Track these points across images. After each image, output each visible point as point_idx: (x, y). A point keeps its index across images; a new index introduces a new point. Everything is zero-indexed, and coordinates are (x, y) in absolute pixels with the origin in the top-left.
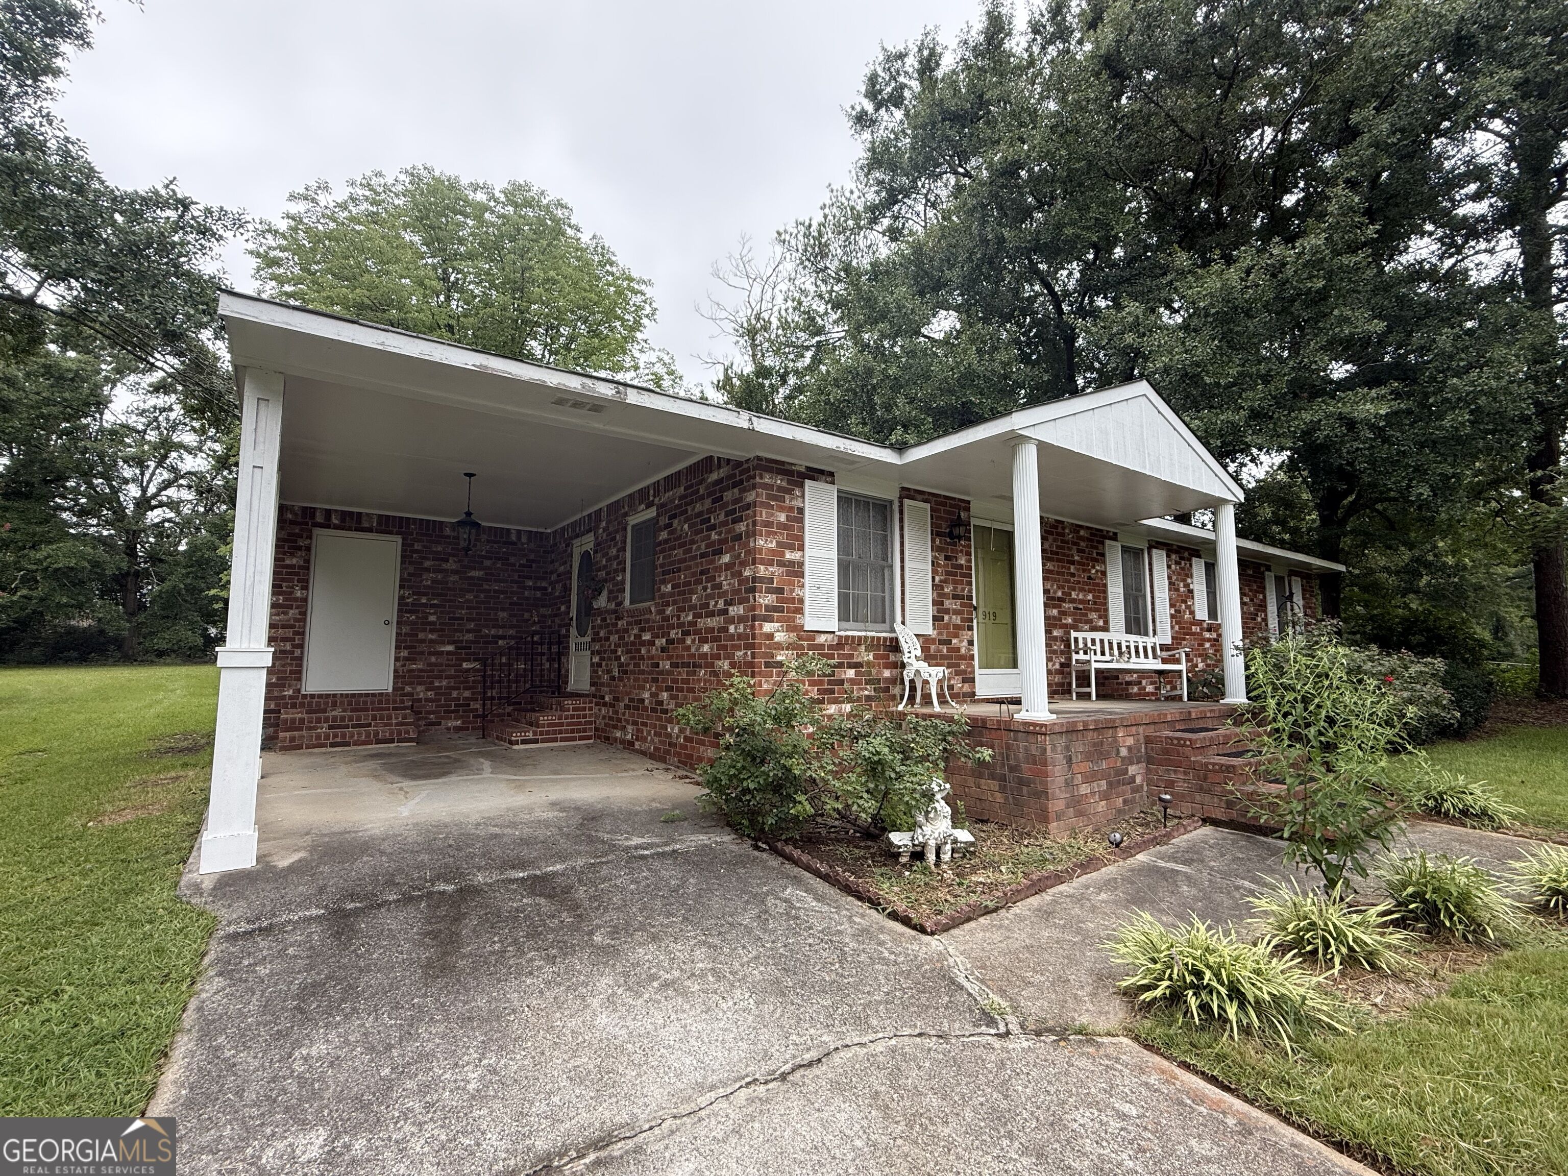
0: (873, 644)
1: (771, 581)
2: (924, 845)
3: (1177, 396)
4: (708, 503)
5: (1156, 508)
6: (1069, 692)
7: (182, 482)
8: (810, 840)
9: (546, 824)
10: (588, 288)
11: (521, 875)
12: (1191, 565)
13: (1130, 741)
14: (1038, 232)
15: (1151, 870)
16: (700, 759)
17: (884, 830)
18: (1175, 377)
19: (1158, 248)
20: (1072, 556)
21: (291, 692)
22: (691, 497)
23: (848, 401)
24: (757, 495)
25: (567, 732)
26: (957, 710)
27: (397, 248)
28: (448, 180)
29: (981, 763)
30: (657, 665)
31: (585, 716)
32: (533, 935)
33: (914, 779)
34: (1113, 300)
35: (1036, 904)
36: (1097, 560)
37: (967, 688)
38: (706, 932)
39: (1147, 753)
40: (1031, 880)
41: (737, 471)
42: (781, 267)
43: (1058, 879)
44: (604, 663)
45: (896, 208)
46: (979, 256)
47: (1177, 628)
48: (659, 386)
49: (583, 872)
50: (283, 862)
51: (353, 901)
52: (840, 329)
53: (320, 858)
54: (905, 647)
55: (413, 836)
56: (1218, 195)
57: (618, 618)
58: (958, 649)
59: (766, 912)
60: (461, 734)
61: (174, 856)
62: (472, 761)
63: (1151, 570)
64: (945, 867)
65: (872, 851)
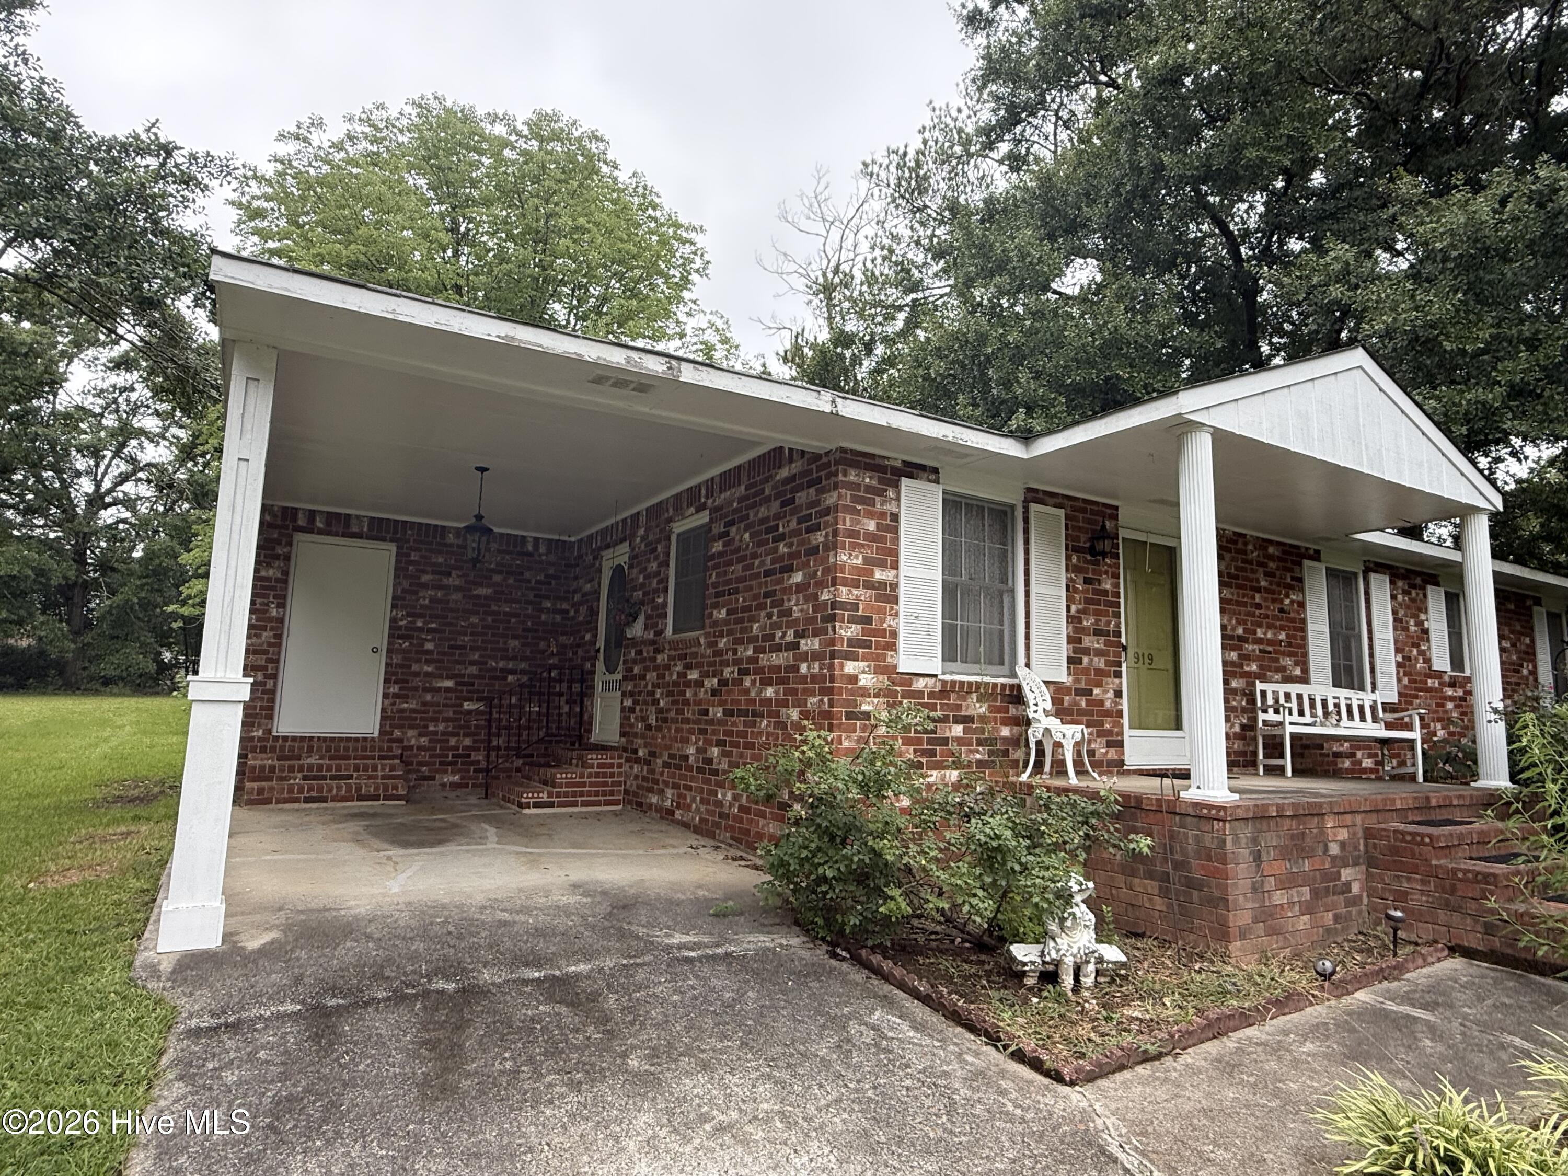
0: (986, 693)
1: (855, 607)
2: (1058, 963)
3: (1404, 367)
4: (775, 506)
5: (1375, 517)
6: (1254, 764)
7: (141, 475)
8: (903, 949)
9: (565, 911)
10: (625, 237)
11: (537, 975)
12: (1425, 596)
13: (1343, 834)
14: (1209, 157)
15: (1376, 1015)
16: (760, 836)
17: (1003, 940)
18: (1401, 342)
19: (1375, 171)
20: (1258, 581)
21: (260, 733)
22: (754, 498)
23: (954, 377)
24: (840, 497)
25: (589, 794)
26: (1102, 783)
27: (400, 194)
28: (462, 111)
29: (1137, 856)
30: (706, 712)
31: (612, 775)
32: (553, 1052)
33: (1047, 874)
34: (1312, 241)
35: (1214, 1052)
36: (1292, 587)
37: (1112, 754)
38: (771, 1062)
39: (1367, 851)
40: (1207, 1019)
41: (814, 466)
42: (866, 206)
43: (1244, 1019)
44: (638, 708)
45: (1018, 129)
46: (1128, 188)
47: (1405, 681)
48: (710, 358)
49: (613, 975)
50: (253, 943)
51: (334, 996)
52: (944, 283)
53: (296, 940)
54: (1030, 697)
55: (404, 918)
56: (1458, 101)
57: (658, 651)
58: (1101, 703)
59: (849, 1041)
60: (459, 792)
61: (127, 929)
62: (473, 827)
63: (1368, 601)
64: (1086, 994)
65: (986, 967)
